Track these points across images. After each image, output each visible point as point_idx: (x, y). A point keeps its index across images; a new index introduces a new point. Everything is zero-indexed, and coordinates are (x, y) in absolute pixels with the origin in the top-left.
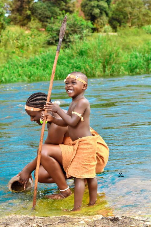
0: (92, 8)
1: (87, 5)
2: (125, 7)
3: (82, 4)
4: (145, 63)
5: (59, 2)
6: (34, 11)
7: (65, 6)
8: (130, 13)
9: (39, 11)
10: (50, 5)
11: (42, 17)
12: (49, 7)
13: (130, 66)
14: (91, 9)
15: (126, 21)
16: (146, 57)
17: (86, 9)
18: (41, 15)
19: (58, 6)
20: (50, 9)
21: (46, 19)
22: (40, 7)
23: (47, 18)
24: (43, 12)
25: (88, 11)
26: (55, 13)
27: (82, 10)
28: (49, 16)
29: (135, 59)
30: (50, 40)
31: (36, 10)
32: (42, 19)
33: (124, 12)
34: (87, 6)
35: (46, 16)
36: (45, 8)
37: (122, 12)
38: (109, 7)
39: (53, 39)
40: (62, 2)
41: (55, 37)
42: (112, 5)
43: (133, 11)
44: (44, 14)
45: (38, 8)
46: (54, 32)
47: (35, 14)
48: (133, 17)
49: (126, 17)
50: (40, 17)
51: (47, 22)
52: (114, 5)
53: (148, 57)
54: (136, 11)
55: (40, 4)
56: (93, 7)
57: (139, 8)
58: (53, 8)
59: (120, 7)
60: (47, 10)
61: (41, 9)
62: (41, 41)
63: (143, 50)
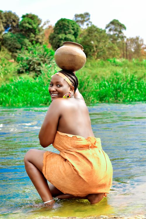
0: (60, 41)
1: (55, 37)
2: (91, 40)
3: (50, 37)
4: (114, 92)
5: (28, 34)
6: (4, 42)
7: (34, 37)
8: (96, 47)
9: (9, 42)
10: (19, 36)
11: (12, 47)
12: (19, 38)
13: (99, 95)
14: (58, 42)
15: (92, 54)
16: (114, 86)
17: (54, 41)
18: (11, 46)
19: (28, 38)
20: (19, 40)
21: (15, 49)
22: (10, 38)
23: (17, 48)
24: (13, 42)
25: (55, 44)
26: (24, 44)
27: (50, 42)
28: (18, 47)
29: (104, 88)
30: (20, 69)
31: (6, 41)
32: (12, 49)
33: (91, 45)
34: (55, 39)
35: (16, 46)
36: (15, 39)
37: (88, 45)
38: (76, 40)
39: (23, 68)
40: (32, 34)
41: (25, 66)
42: (79, 39)
43: (99, 44)
44: (13, 44)
45: (8, 39)
46: (24, 61)
47: (5, 45)
48: (98, 50)
49: (92, 50)
50: (9, 47)
51: (16, 52)
52: (81, 38)
53: (116, 87)
54: (101, 45)
55: (11, 35)
56: (61, 39)
57: (105, 42)
58: (22, 39)
59: (87, 40)
60: (17, 41)
61: (11, 40)
62: (11, 71)
63: (111, 80)
